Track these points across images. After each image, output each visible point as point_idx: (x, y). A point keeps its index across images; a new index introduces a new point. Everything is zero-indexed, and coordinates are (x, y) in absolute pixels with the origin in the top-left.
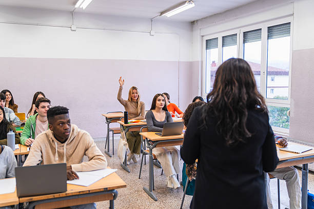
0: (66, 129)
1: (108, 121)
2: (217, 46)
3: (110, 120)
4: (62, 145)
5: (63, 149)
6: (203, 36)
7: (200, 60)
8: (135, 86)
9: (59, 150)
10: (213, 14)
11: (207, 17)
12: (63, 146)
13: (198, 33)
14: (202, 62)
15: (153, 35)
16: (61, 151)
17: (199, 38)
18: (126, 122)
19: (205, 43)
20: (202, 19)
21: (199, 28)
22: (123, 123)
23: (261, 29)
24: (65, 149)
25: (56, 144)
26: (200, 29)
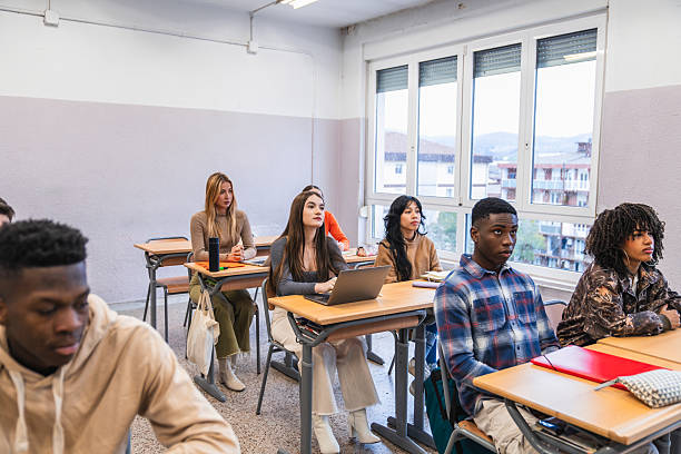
0: (64, 333)
1: (152, 264)
2: (404, 84)
3: (157, 260)
4: (46, 381)
5: (51, 398)
6: (368, 62)
7: (361, 115)
8: (222, 172)
9: (31, 406)
10: (397, 10)
11: (382, 17)
12: (50, 387)
13: (356, 54)
14: (367, 121)
15: (254, 53)
16: (41, 407)
17: (360, 65)
18: (214, 266)
19: (375, 77)
20: (369, 21)
21: (361, 42)
22: (203, 269)
23: (520, 44)
24: (58, 400)
25: (17, 379)
26: (363, 45)
